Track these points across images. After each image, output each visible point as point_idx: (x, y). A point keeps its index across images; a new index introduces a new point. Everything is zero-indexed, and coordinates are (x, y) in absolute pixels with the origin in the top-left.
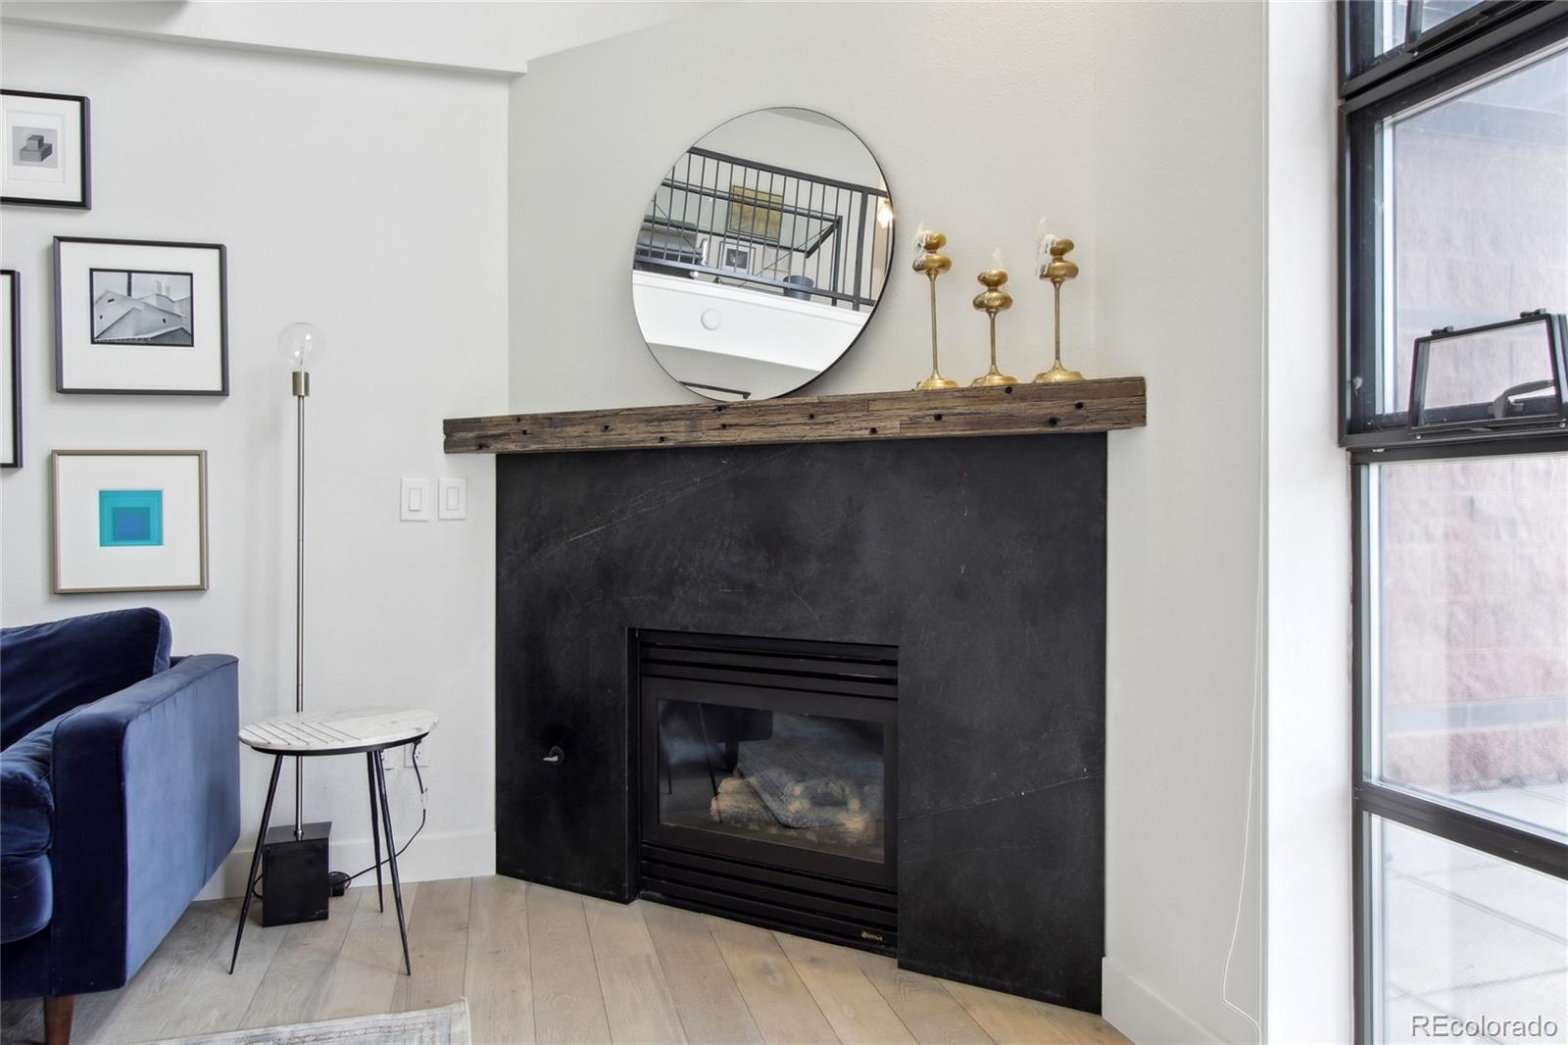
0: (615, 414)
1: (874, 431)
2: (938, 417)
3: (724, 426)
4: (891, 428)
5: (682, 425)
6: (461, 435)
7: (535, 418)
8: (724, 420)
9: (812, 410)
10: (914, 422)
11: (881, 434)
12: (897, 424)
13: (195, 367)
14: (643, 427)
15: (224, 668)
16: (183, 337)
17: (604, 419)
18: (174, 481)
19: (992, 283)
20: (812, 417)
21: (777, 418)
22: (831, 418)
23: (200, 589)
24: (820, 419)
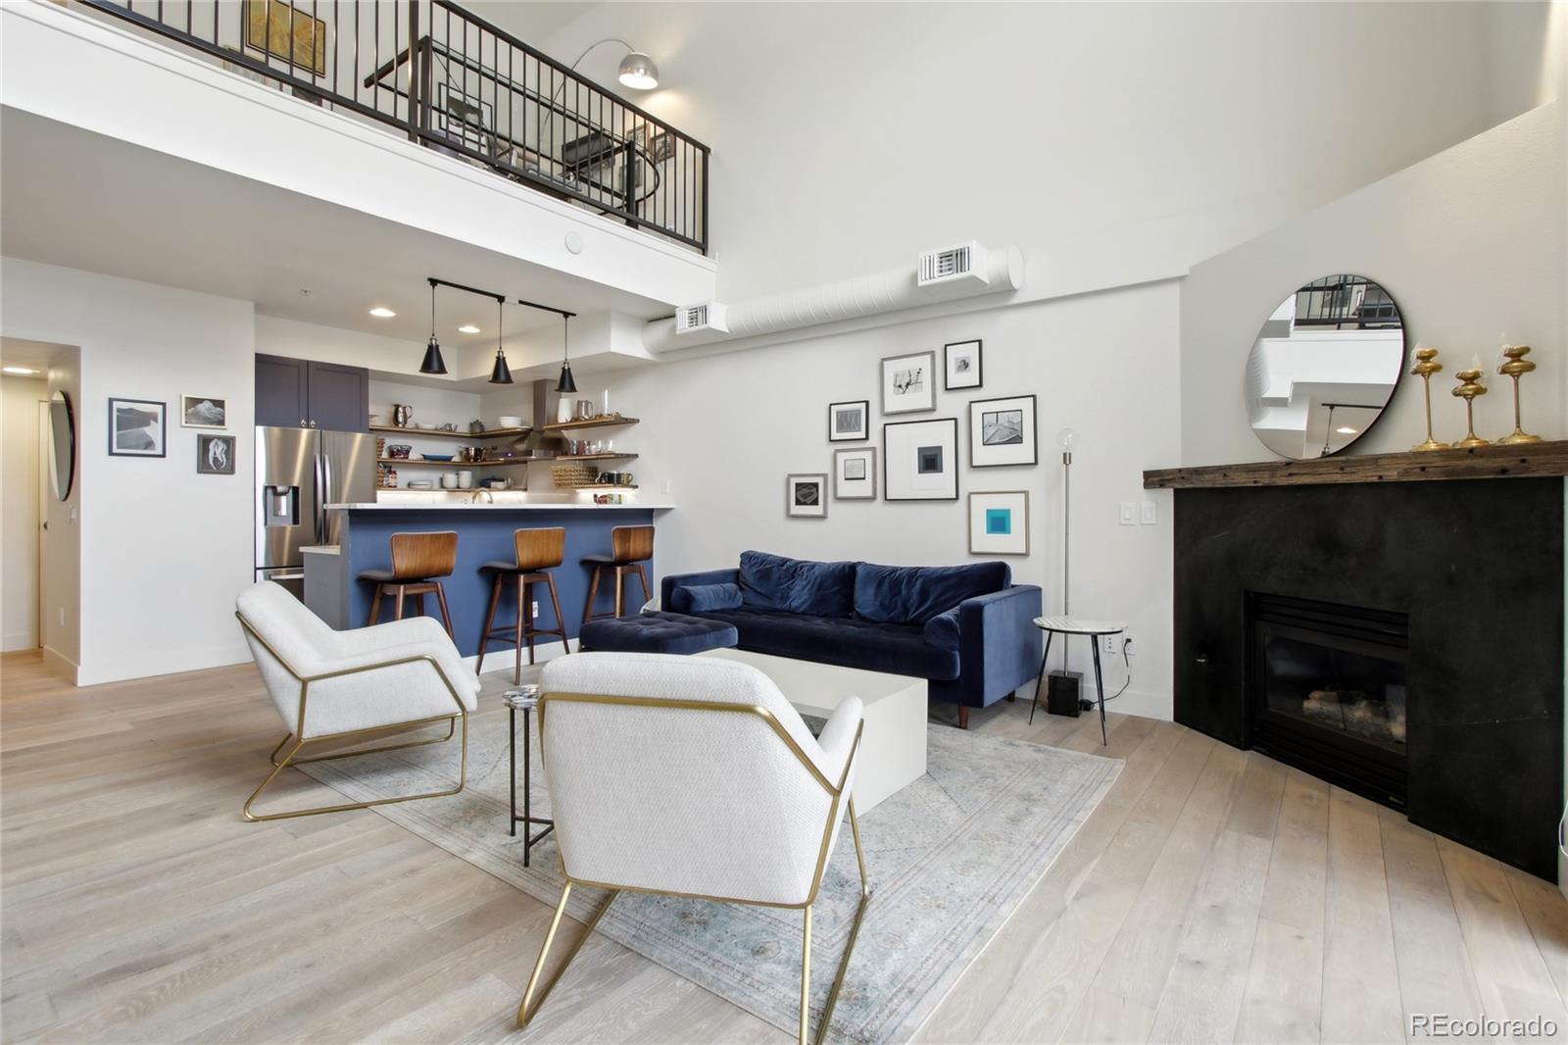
0: (1229, 467)
1: (1380, 477)
2: (1423, 469)
3: (1290, 475)
4: (1392, 475)
5: (1266, 474)
6: (1154, 479)
7: (1188, 470)
8: (1290, 471)
9: (1343, 465)
10: (1406, 472)
11: (1385, 480)
12: (1395, 473)
13: (1022, 452)
14: (1244, 475)
15: (1035, 593)
16: (1017, 439)
17: (1224, 470)
18: (1014, 505)
19: (1470, 379)
20: (1342, 469)
21: (1322, 470)
22: (1353, 470)
23: (1026, 555)
24: (1345, 471)
